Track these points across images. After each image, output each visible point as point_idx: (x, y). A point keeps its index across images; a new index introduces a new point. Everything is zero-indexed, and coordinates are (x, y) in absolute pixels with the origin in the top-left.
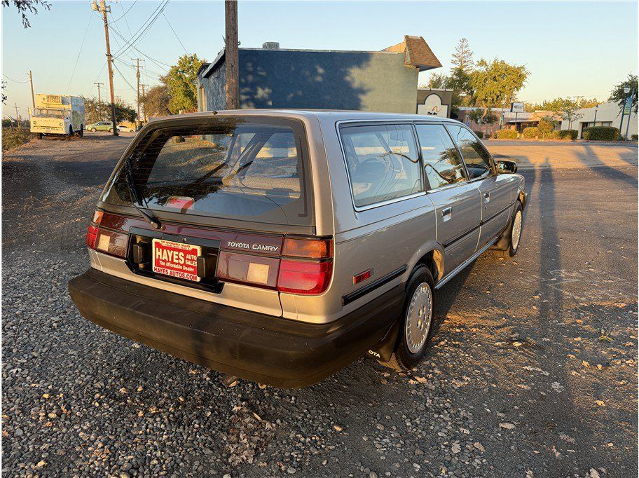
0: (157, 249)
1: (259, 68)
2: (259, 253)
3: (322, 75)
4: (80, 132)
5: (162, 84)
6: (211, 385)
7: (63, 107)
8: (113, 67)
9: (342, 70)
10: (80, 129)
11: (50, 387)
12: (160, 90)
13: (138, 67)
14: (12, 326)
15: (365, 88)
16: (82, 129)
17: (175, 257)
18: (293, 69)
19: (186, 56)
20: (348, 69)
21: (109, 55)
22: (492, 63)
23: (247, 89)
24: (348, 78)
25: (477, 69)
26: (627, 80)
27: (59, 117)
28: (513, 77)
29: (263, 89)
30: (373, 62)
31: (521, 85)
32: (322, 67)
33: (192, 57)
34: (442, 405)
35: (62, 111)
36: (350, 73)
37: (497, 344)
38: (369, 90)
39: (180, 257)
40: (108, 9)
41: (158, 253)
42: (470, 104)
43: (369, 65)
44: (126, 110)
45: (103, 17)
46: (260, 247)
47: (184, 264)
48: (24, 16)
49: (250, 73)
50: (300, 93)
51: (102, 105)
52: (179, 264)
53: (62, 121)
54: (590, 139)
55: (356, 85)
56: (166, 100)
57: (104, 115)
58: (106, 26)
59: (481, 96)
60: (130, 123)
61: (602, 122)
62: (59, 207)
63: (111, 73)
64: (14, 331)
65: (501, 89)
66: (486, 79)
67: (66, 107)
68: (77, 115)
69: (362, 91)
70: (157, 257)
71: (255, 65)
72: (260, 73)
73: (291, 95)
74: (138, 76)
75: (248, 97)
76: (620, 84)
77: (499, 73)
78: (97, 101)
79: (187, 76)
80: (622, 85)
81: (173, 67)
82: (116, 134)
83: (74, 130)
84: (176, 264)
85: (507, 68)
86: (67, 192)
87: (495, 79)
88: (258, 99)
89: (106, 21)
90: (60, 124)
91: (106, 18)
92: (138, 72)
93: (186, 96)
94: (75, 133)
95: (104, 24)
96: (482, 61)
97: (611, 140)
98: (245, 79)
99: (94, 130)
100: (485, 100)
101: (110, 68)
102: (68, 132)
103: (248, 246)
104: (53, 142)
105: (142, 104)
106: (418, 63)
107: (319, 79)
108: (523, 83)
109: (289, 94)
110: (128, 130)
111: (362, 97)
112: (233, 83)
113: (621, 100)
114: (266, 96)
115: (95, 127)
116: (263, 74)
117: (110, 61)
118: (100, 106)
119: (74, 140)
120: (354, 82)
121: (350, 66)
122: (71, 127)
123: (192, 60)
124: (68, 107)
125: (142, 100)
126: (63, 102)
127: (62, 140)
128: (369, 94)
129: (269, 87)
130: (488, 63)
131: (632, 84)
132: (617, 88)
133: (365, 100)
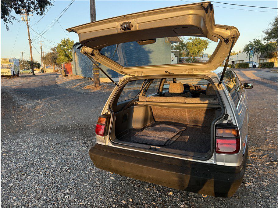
4: (18, 75)
5: (52, 52)
6: (161, 195)
7: (10, 63)
8: (32, 45)
10: (17, 73)
11: (89, 204)
12: (51, 54)
13: (41, 44)
14: (49, 173)
15: (151, 51)
16: (18, 73)
19: (65, 39)
21: (30, 40)
25: (189, 41)
26: (249, 44)
27: (8, 68)
28: (203, 44)
29: (108, 53)
31: (206, 47)
33: (67, 40)
34: (266, 195)
35: (9, 65)
37: (267, 163)
38: (153, 51)
40: (29, 20)
42: (186, 55)
44: (36, 63)
48: (7, 25)
51: (24, 62)
53: (9, 70)
54: (238, 68)
56: (55, 59)
57: (25, 66)
58: (28, 27)
59: (191, 52)
60: (38, 69)
61: (240, 61)
62: (29, 111)
63: (31, 47)
64: (52, 176)
65: (199, 49)
66: (192, 45)
67: (11, 63)
68: (16, 67)
69: (149, 52)
74: (41, 48)
76: (246, 45)
77: (198, 43)
78: (22, 59)
79: (65, 48)
81: (59, 44)
82: (34, 74)
83: (15, 74)
85: (201, 41)
86: (29, 104)
87: (196, 45)
89: (28, 25)
90: (9, 71)
91: (28, 24)
92: (41, 47)
93: (65, 56)
94: (16, 75)
95: (27, 26)
96: (190, 38)
97: (246, 68)
99: (22, 73)
100: (192, 54)
101: (30, 45)
102: (13, 75)
104: (6, 79)
105: (43, 61)
106: (171, 40)
108: (208, 46)
110: (37, 72)
111: (150, 55)
113: (247, 52)
115: (22, 71)
117: (30, 43)
118: (23, 62)
119: (15, 78)
120: (146, 48)
122: (14, 72)
123: (68, 41)
125: (43, 58)
126: (10, 61)
127: (10, 78)
129: (110, 52)
131: (251, 45)
132: (245, 47)
133: (151, 55)
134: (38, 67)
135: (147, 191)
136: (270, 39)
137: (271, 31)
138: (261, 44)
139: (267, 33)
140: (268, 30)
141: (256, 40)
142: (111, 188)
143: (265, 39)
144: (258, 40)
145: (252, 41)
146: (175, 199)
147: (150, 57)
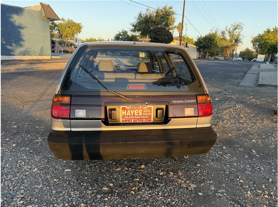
0: (123, 111)
2: (188, 104)
9: (8, 15)
15: (22, 26)
17: (136, 113)
20: (11, 15)
22: (67, 20)
24: (12, 20)
25: (61, 22)
26: (118, 33)
28: (77, 27)
30: (25, 13)
36: (13, 17)
38: (27, 27)
39: (139, 112)
41: (123, 113)
42: (59, 37)
43: (22, 15)
46: (188, 101)
47: (142, 115)
52: (139, 116)
55: (17, 24)
59: (65, 34)
65: (73, 32)
66: (65, 27)
69: (21, 28)
70: (123, 115)
77: (71, 25)
80: (117, 35)
84: (137, 116)
85: (74, 23)
87: (69, 28)
96: (63, 19)
100: (66, 36)
103: (183, 102)
106: (49, 17)
108: (81, 30)
120: (16, 22)
121: (12, 13)
128: (25, 29)
130: (65, 20)
131: (120, 35)
132: (115, 36)
133: (23, 32)
135: (119, 172)
136: (135, 31)
137: (136, 25)
138: (128, 35)
139: (133, 26)
140: (134, 23)
141: (123, 31)
142: (77, 180)
143: (132, 30)
144: (125, 31)
145: (121, 31)
146: (150, 170)
147: (22, 34)
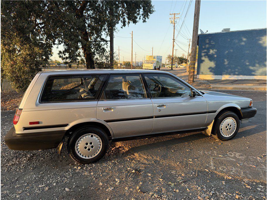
1: (212, 41)
3: (245, 42)
10: (159, 68)
18: (229, 40)
21: (174, 39)
23: (205, 51)
27: (152, 63)
29: (213, 50)
32: (245, 38)
35: (153, 61)
36: (262, 39)
40: (175, 22)
44: (184, 59)
45: (174, 25)
49: (207, 44)
50: (232, 51)
53: (152, 65)
58: (174, 28)
63: (174, 46)
68: (159, 62)
71: (210, 40)
72: (212, 43)
73: (227, 52)
75: (205, 54)
82: (172, 69)
88: (210, 55)
89: (174, 27)
91: (174, 26)
94: (157, 69)
98: (205, 46)
99: (169, 67)
101: (173, 44)
102: (154, 69)
107: (243, 43)
109: (226, 51)
112: (194, 49)
114: (214, 53)
116: (213, 43)
117: (174, 42)
122: (155, 67)
124: (155, 60)
126: (154, 58)
129: (216, 49)
134: (186, 63)
